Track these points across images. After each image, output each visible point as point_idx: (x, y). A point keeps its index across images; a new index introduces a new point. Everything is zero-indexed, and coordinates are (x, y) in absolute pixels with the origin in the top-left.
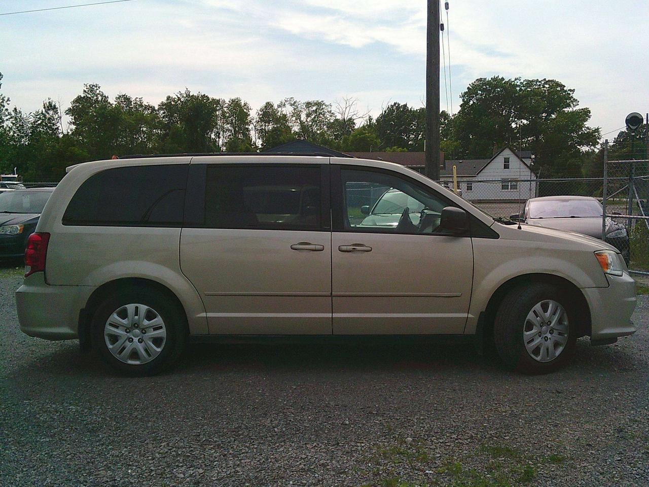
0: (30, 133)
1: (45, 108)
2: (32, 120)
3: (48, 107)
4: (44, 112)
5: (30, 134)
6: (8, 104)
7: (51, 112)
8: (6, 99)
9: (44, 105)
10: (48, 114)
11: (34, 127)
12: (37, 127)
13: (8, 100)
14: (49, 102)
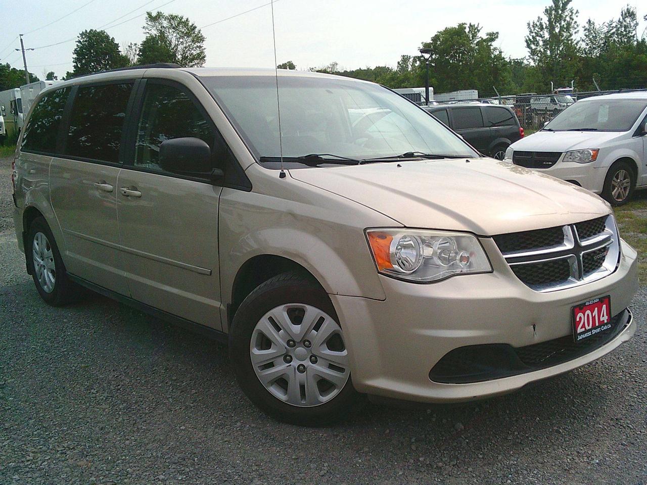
0: (603, 43)
1: (622, 15)
2: (605, 30)
3: (625, 14)
4: (621, 20)
5: (602, 45)
6: (577, 16)
7: (628, 20)
8: (574, 12)
9: (622, 12)
10: (625, 21)
11: (607, 38)
12: (610, 37)
13: (577, 12)
14: (628, 9)
